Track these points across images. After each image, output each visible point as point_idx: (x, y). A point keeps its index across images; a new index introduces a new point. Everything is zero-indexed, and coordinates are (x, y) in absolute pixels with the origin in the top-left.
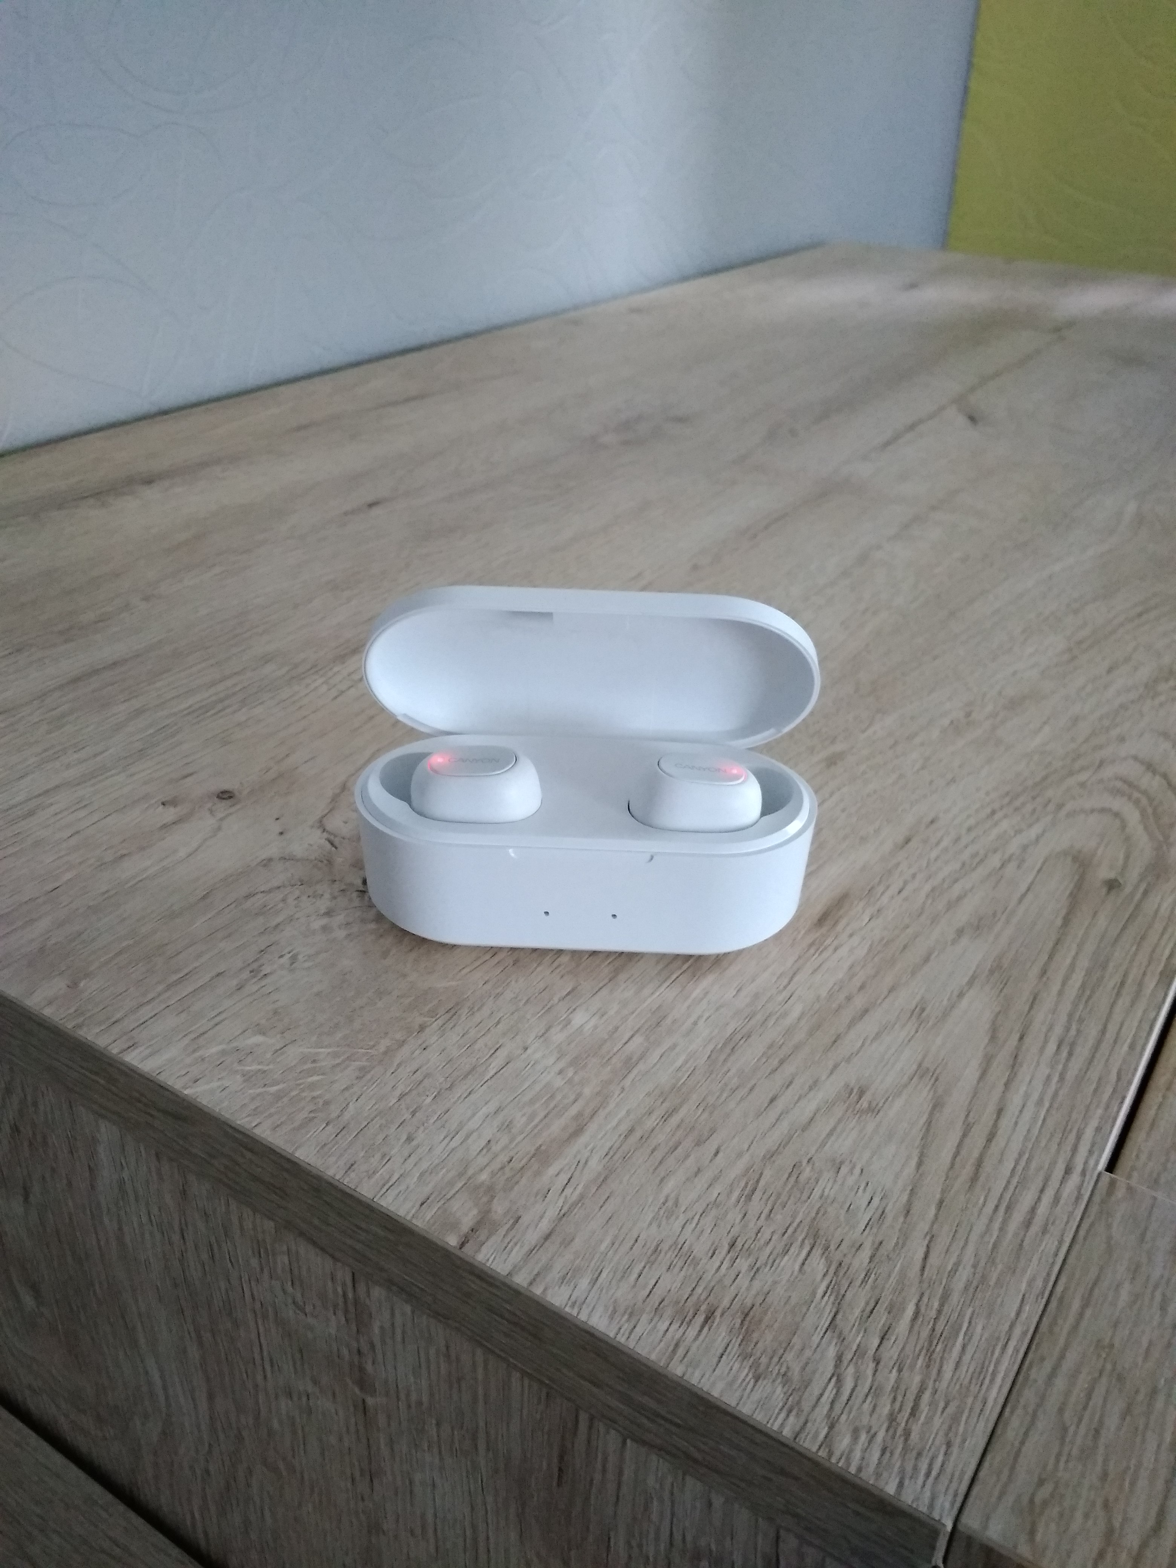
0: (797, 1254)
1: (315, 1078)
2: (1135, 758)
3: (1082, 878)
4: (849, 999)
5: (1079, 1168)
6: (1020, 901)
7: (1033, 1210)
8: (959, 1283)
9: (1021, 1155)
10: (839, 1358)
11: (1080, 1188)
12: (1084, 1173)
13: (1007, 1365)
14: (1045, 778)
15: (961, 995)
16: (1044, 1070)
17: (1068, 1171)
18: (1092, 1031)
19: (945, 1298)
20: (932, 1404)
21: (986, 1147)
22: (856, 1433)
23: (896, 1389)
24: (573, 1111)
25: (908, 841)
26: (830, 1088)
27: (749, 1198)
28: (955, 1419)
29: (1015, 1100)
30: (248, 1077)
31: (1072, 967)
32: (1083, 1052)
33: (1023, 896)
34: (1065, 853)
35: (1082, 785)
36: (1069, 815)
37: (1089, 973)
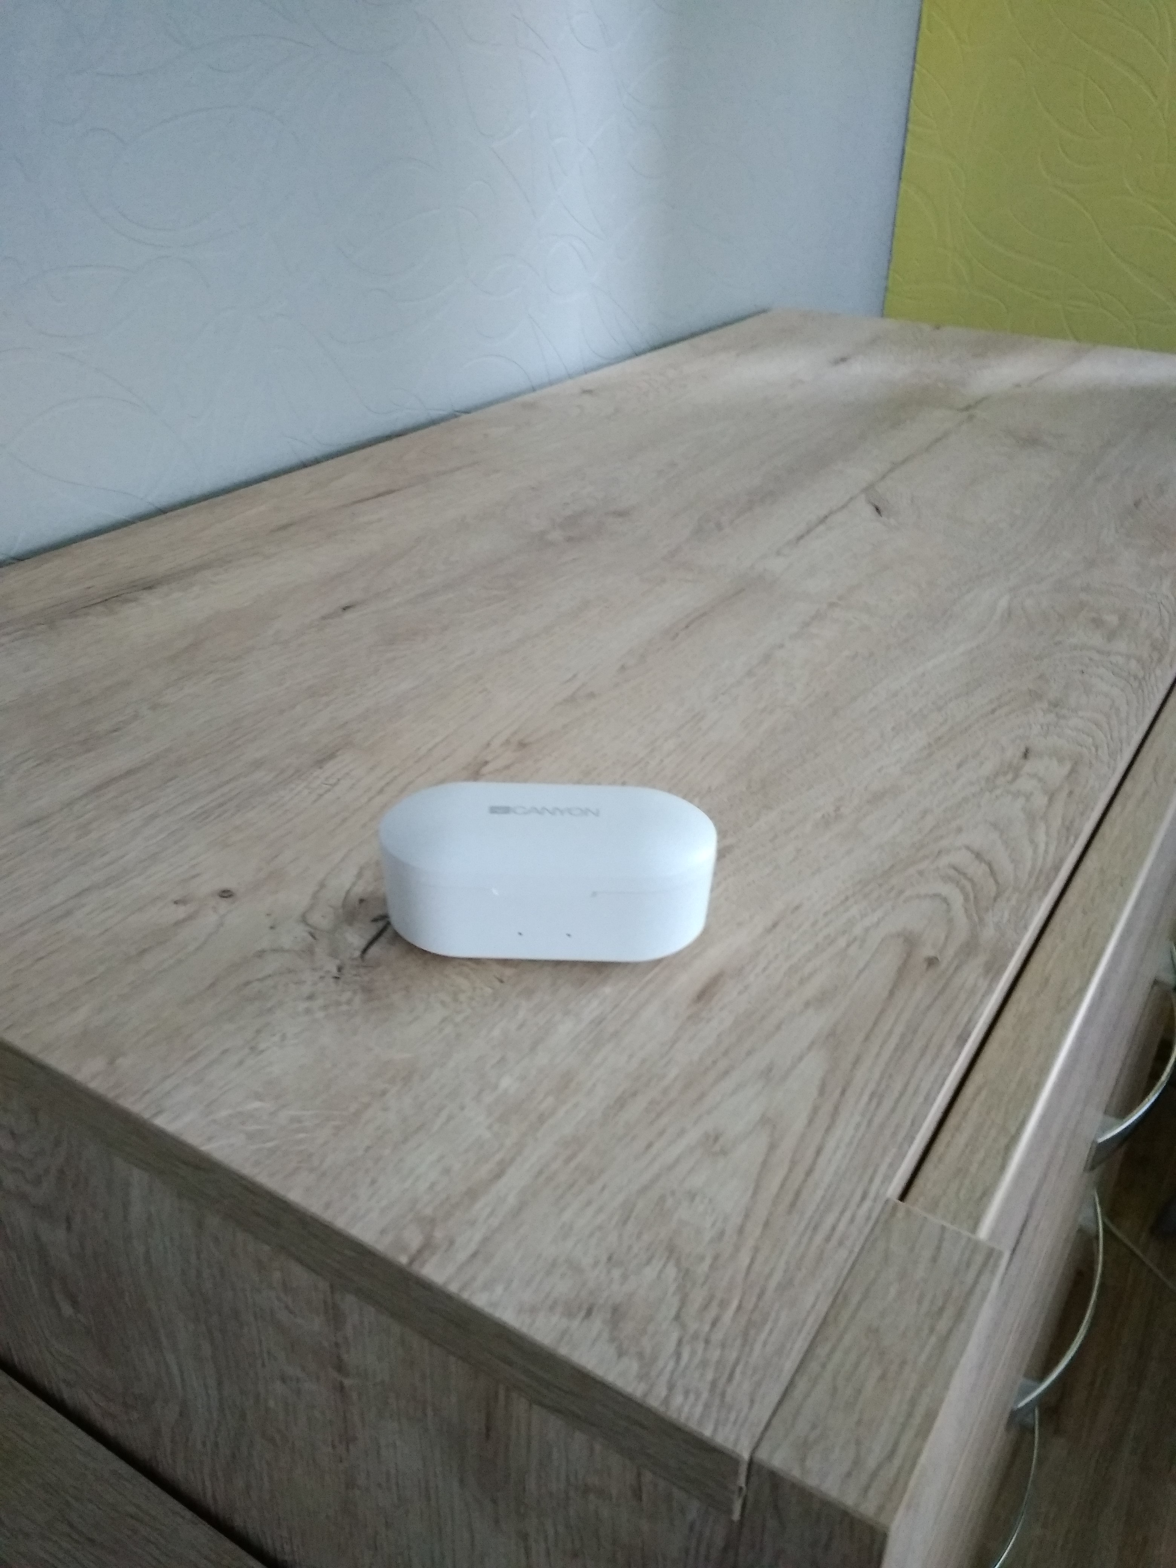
0: (657, 1264)
1: (302, 1136)
2: (968, 848)
3: (909, 955)
4: (715, 1063)
5: (872, 1195)
6: (857, 977)
7: (834, 1228)
8: (773, 1284)
9: (829, 1186)
10: (680, 1343)
11: (871, 1210)
12: (875, 1200)
13: (800, 1345)
14: (892, 867)
15: (801, 1058)
16: (857, 1118)
17: (864, 1197)
18: (898, 1086)
19: (760, 1296)
20: (743, 1373)
21: (805, 1181)
22: (687, 1393)
23: (719, 1362)
24: (498, 1157)
25: (775, 925)
26: (693, 1135)
27: (625, 1223)
28: (759, 1384)
29: (831, 1144)
30: (251, 1136)
31: (890, 1033)
32: (888, 1104)
33: (861, 972)
34: (899, 935)
35: (921, 873)
36: (905, 902)
37: (903, 1036)
